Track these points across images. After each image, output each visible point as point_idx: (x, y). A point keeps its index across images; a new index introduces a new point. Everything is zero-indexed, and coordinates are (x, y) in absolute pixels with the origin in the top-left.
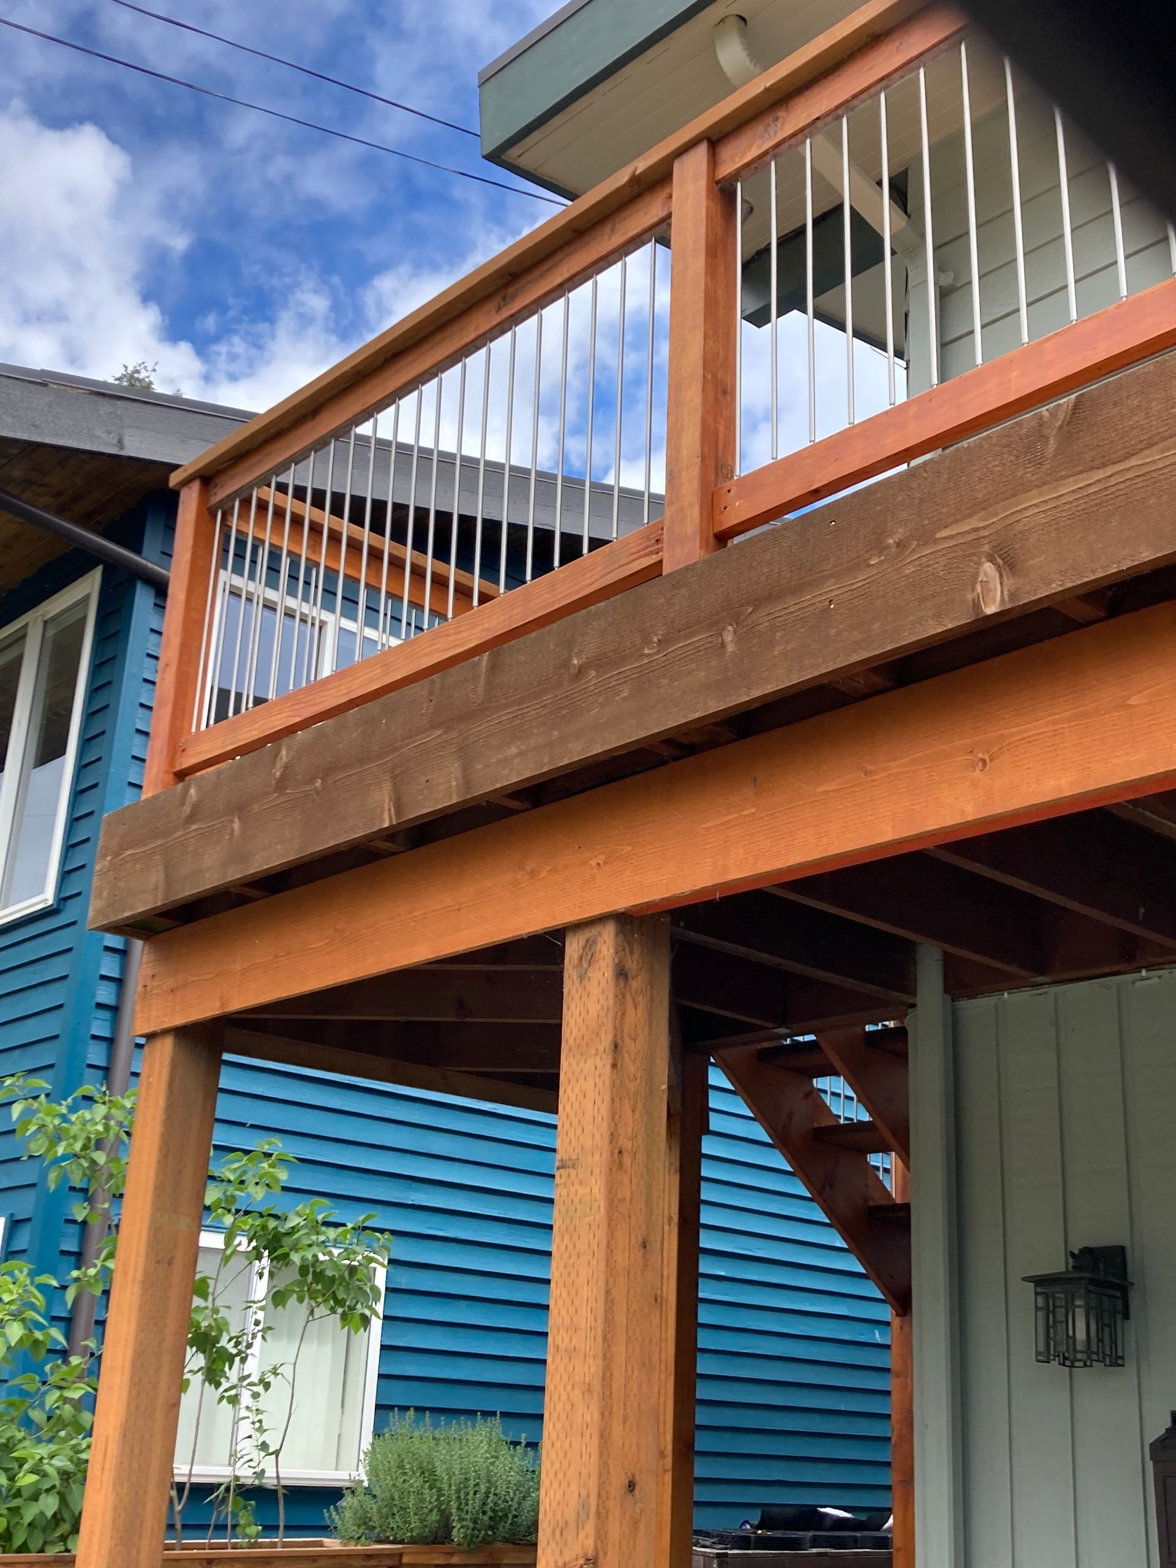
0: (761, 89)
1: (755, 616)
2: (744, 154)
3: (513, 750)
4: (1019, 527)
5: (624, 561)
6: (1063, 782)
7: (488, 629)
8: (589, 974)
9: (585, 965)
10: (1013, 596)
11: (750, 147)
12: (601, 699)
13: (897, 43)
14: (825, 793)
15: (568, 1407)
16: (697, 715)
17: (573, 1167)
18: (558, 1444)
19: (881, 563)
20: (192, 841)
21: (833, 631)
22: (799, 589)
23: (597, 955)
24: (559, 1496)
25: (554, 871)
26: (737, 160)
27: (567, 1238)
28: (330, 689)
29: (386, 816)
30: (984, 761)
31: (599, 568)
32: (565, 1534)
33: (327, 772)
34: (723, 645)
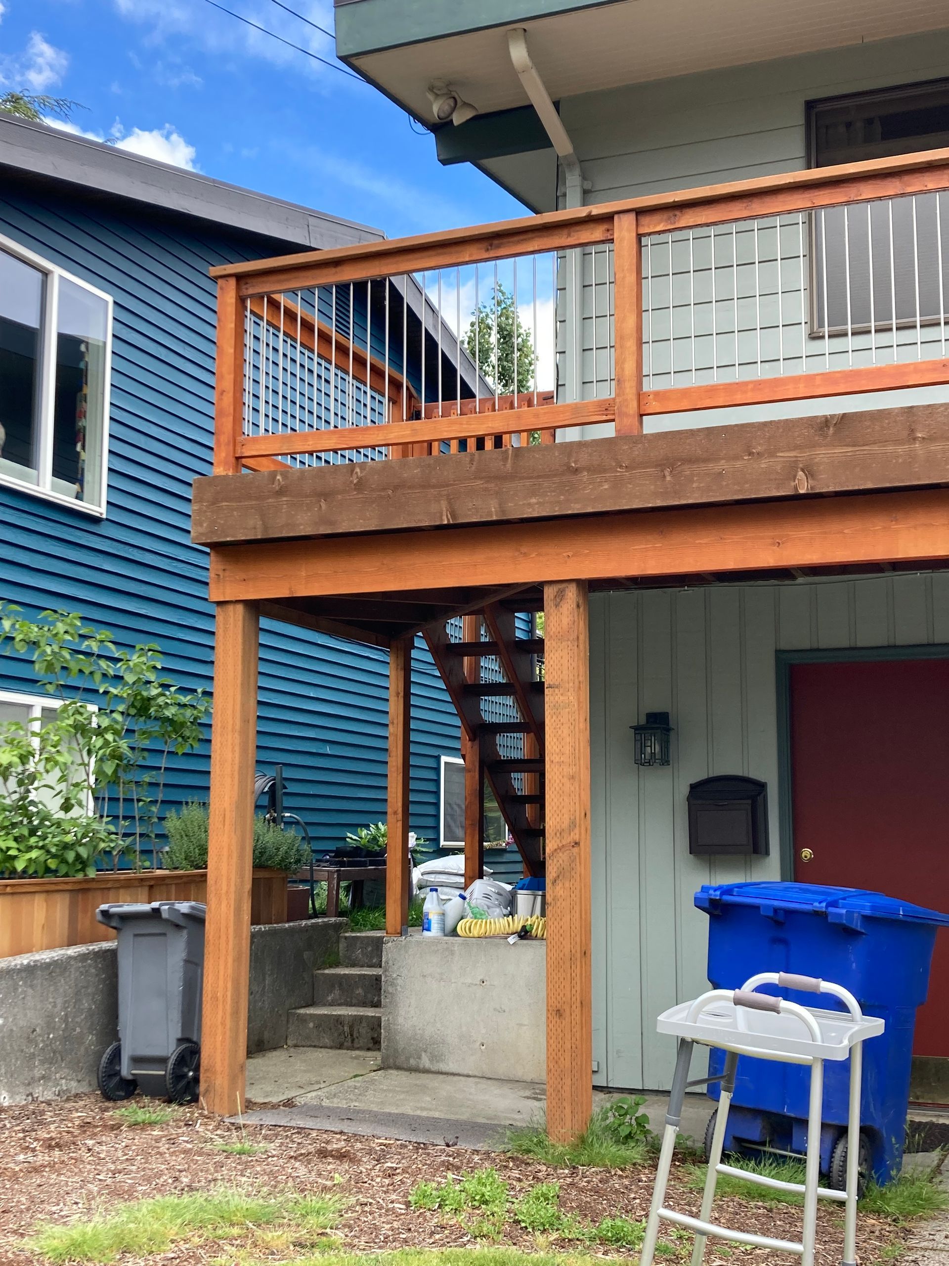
0: (672, 200)
1: (683, 467)
2: (655, 226)
3: (534, 500)
4: (816, 460)
5: (586, 414)
6: (814, 557)
7: (492, 428)
8: (561, 604)
9: (558, 600)
10: (812, 488)
11: (659, 224)
12: (591, 487)
13: (745, 205)
14: (700, 543)
15: (561, 785)
16: (650, 505)
17: (557, 687)
18: (555, 800)
19: (749, 460)
20: (285, 506)
21: (724, 483)
22: (706, 460)
23: (566, 597)
24: (558, 819)
25: (539, 555)
26: (651, 227)
27: (554, 717)
28: (370, 434)
29: (445, 518)
30: (779, 543)
31: (568, 414)
32: (563, 834)
33: (396, 488)
34: (664, 476)
